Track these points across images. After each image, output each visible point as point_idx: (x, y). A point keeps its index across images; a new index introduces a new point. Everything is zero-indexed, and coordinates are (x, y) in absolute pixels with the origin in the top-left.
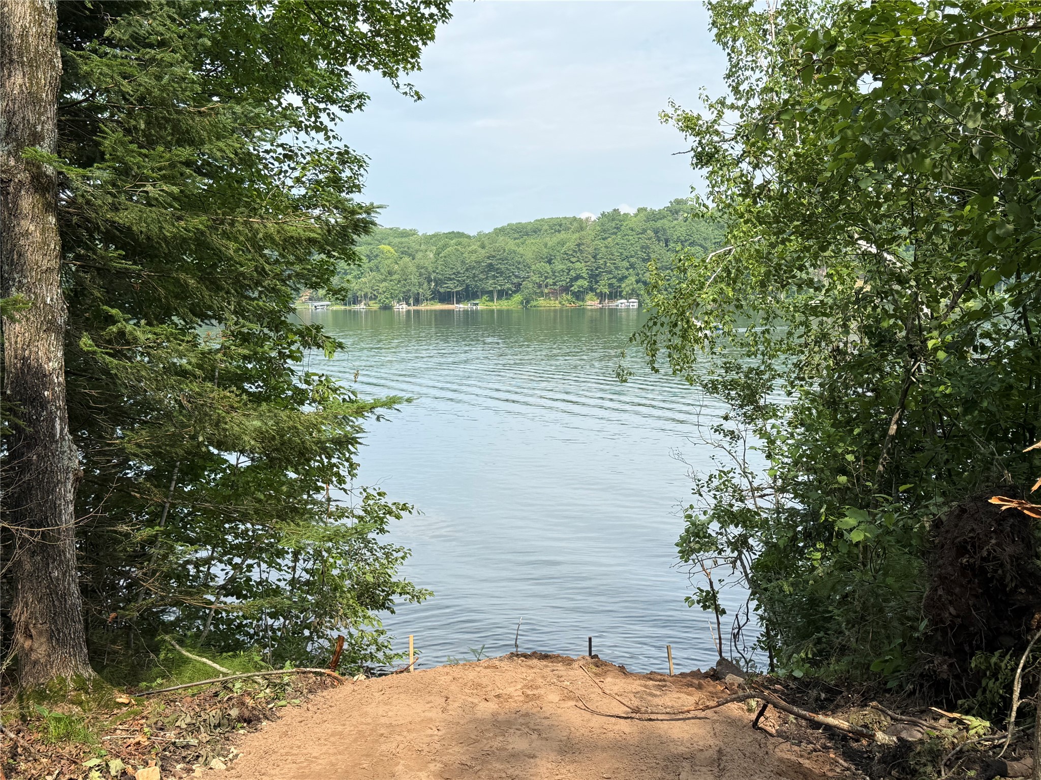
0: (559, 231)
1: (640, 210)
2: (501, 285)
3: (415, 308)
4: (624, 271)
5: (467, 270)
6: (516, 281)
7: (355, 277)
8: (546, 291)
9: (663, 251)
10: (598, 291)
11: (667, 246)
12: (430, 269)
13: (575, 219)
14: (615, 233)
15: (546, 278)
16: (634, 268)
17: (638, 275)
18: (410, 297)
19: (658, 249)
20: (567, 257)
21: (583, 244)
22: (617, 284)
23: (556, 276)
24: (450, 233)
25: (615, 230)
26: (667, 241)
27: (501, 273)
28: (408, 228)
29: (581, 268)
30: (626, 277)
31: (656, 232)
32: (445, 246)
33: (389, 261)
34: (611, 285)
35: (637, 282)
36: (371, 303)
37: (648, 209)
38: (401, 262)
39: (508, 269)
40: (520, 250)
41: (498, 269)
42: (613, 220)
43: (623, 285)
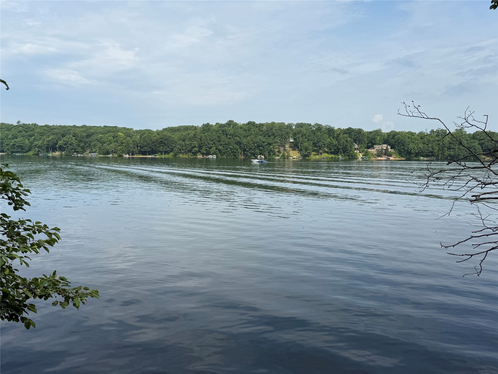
0: (187, 130)
1: (217, 124)
2: (165, 149)
3: (132, 156)
4: (211, 145)
5: (152, 143)
6: (171, 147)
7: (108, 144)
8: (183, 151)
9: (225, 138)
10: (202, 152)
11: (226, 136)
12: (138, 142)
13: (193, 126)
14: (208, 131)
15: (183, 147)
16: (215, 144)
17: (216, 146)
18: (130, 152)
19: (223, 137)
20: (190, 139)
21: (196, 135)
22: (209, 150)
23: (186, 146)
24: (146, 130)
25: (208, 130)
26: (227, 135)
27: (166, 145)
28: (129, 128)
29: (196, 143)
30: (212, 147)
31: (223, 131)
32: (144, 134)
33: (122, 139)
34: (206, 150)
35: (216, 149)
36: (115, 154)
37: (220, 123)
38: (127, 139)
39: (168, 143)
40: (173, 136)
41: (164, 143)
42: (207, 126)
43: (211, 150)
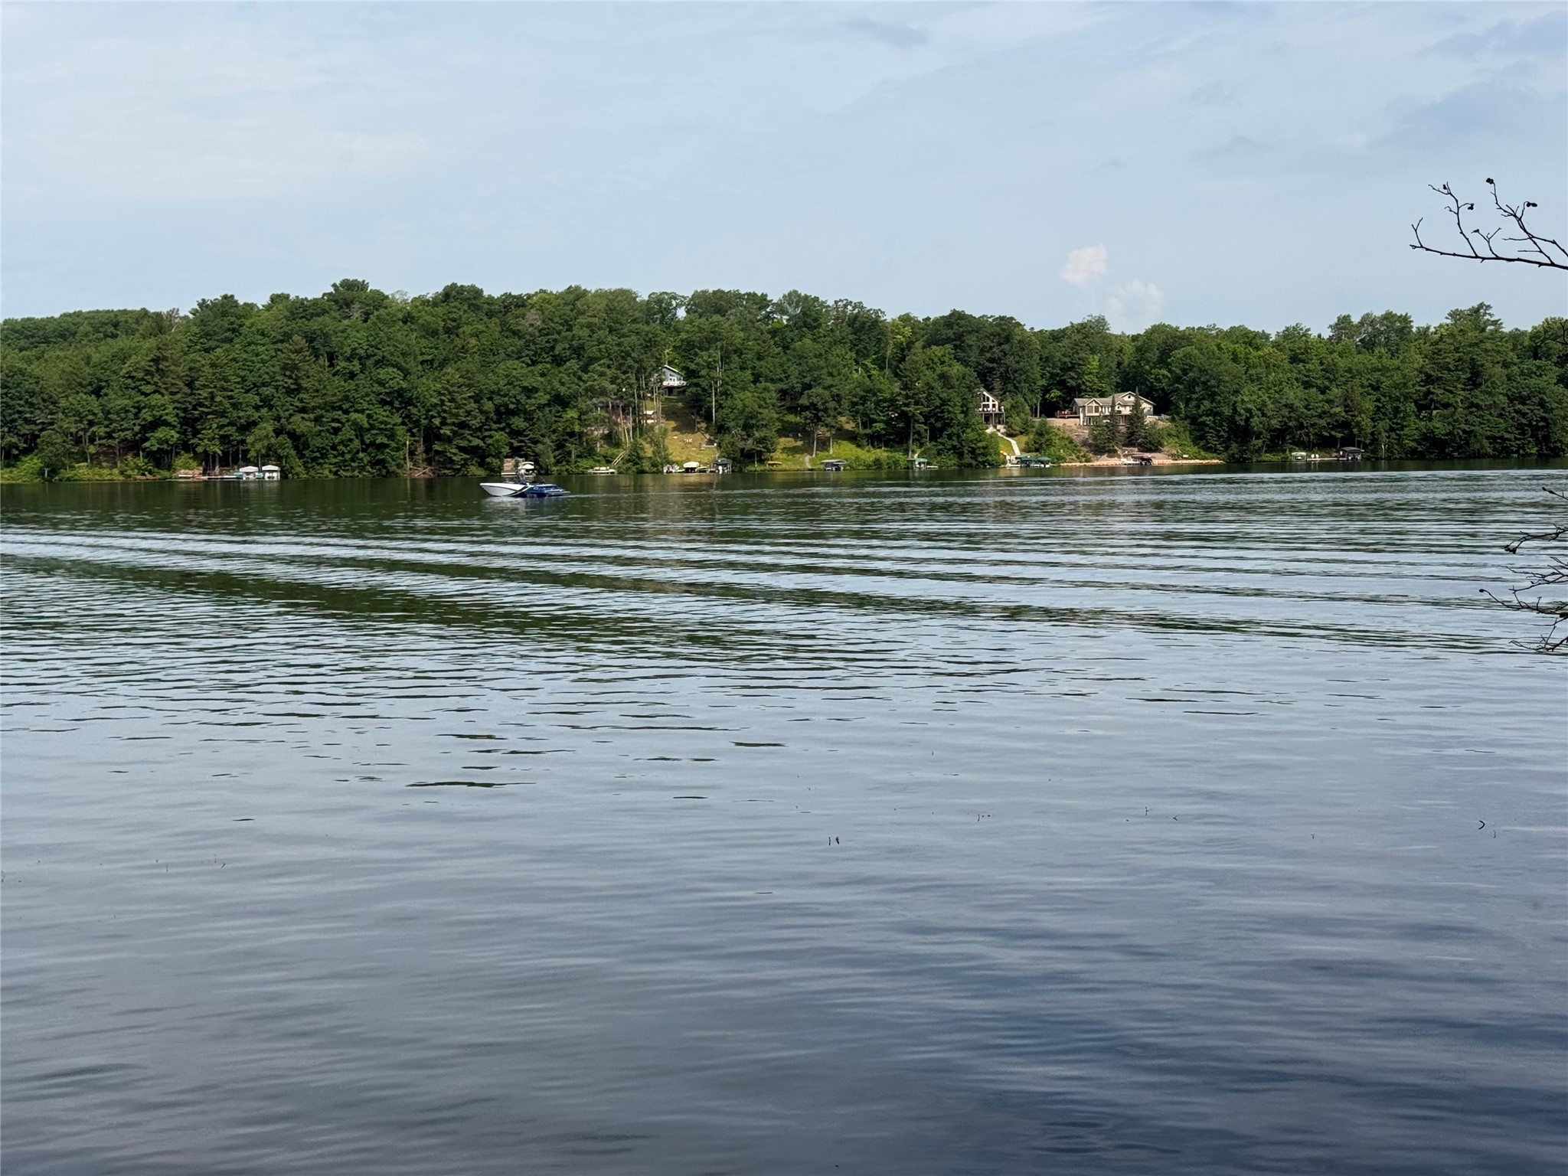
0: (114, 336)
1: (276, 299)
4: (250, 411)
6: (26, 429)
8: (92, 449)
9: (326, 375)
10: (200, 450)
13: (144, 313)
14: (231, 340)
15: (91, 423)
16: (271, 407)
17: (278, 419)
19: (314, 372)
20: (133, 383)
21: (165, 359)
22: (237, 436)
23: (112, 421)
25: (228, 334)
26: (331, 357)
29: (165, 405)
30: (255, 424)
31: (310, 339)
34: (225, 439)
35: (278, 432)
37: (292, 297)
39: (8, 406)
40: (35, 369)
42: (224, 314)
43: (250, 439)
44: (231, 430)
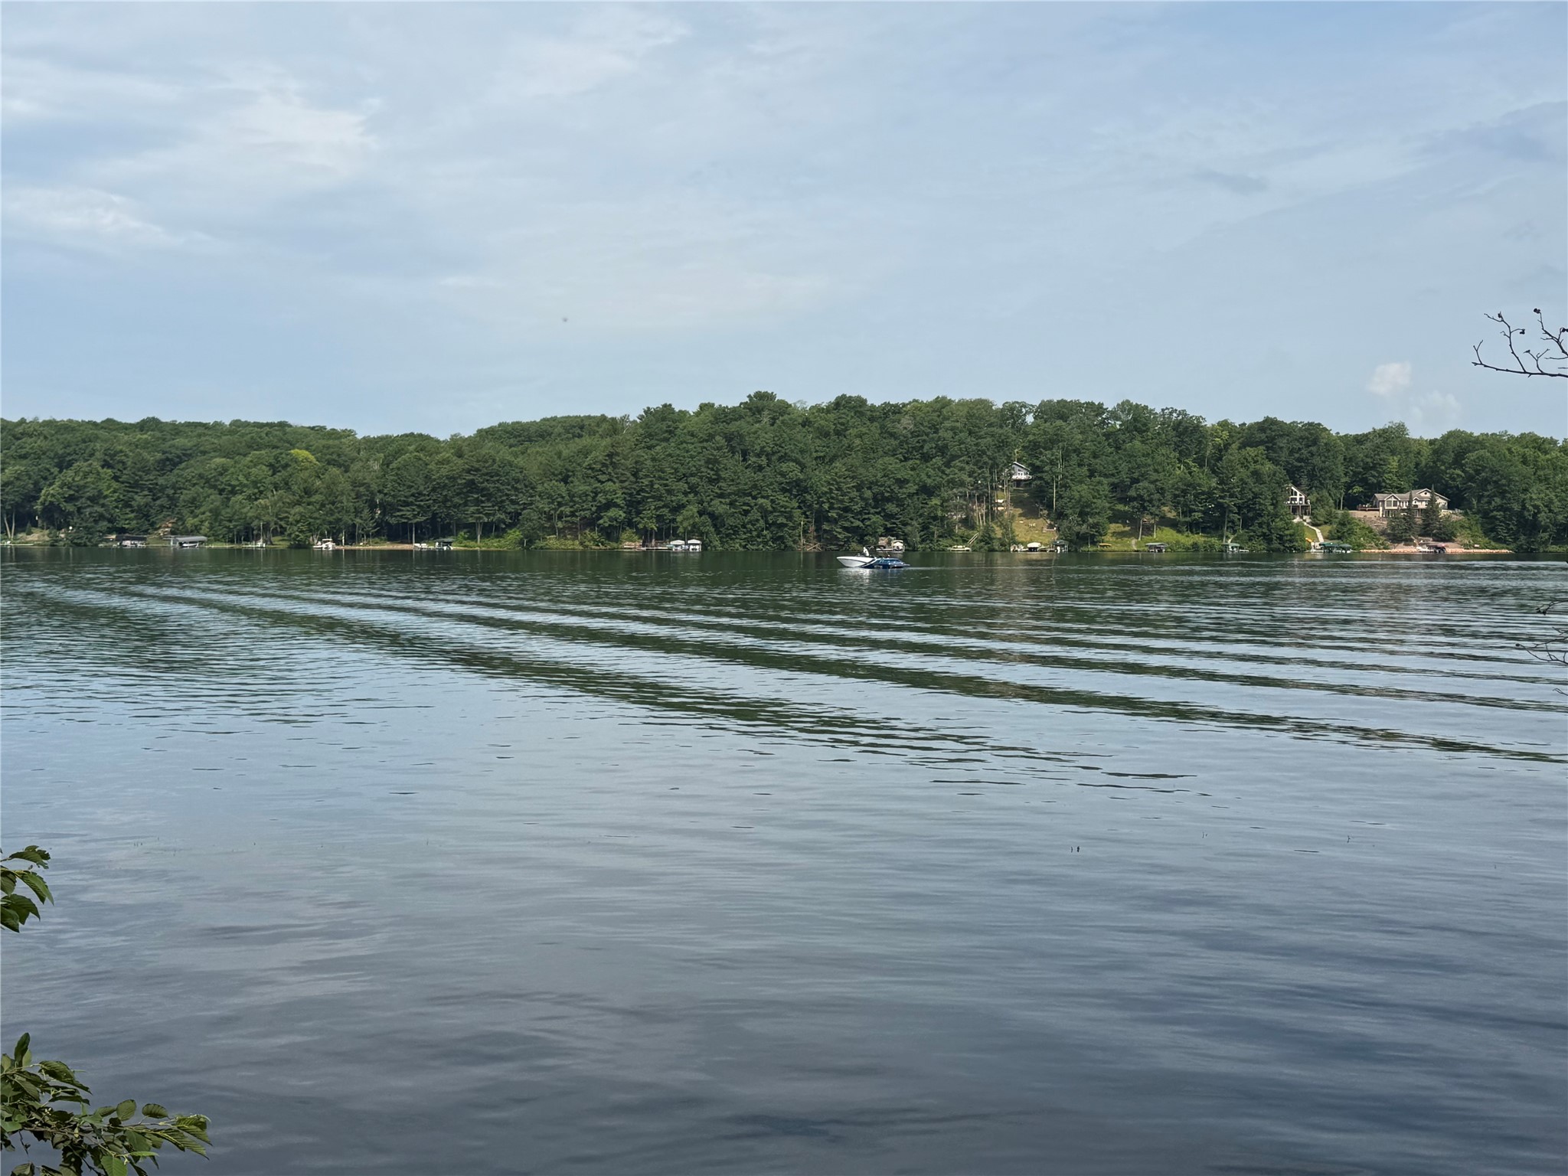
0: (580, 436)
1: (703, 407)
2: (488, 515)
3: (349, 547)
4: (681, 496)
5: (434, 490)
6: (511, 508)
7: (249, 498)
8: (560, 525)
9: (740, 467)
10: (641, 526)
11: (745, 460)
12: (374, 487)
13: (603, 418)
14: (667, 440)
15: (560, 504)
16: (696, 493)
17: (701, 502)
18: (339, 531)
19: (731, 464)
20: (593, 473)
21: (617, 454)
22: (669, 516)
23: (575, 503)
24: (406, 435)
25: (666, 435)
26: (745, 454)
27: (489, 496)
28: (339, 427)
29: (615, 490)
30: (683, 506)
31: (729, 438)
32: (399, 452)
33: (306, 474)
34: (659, 518)
35: (701, 513)
36: (276, 539)
37: (716, 406)
38: (327, 476)
39: (499, 490)
40: (520, 461)
41: (483, 489)
42: (664, 419)
43: (679, 519)
44: (665, 511)
